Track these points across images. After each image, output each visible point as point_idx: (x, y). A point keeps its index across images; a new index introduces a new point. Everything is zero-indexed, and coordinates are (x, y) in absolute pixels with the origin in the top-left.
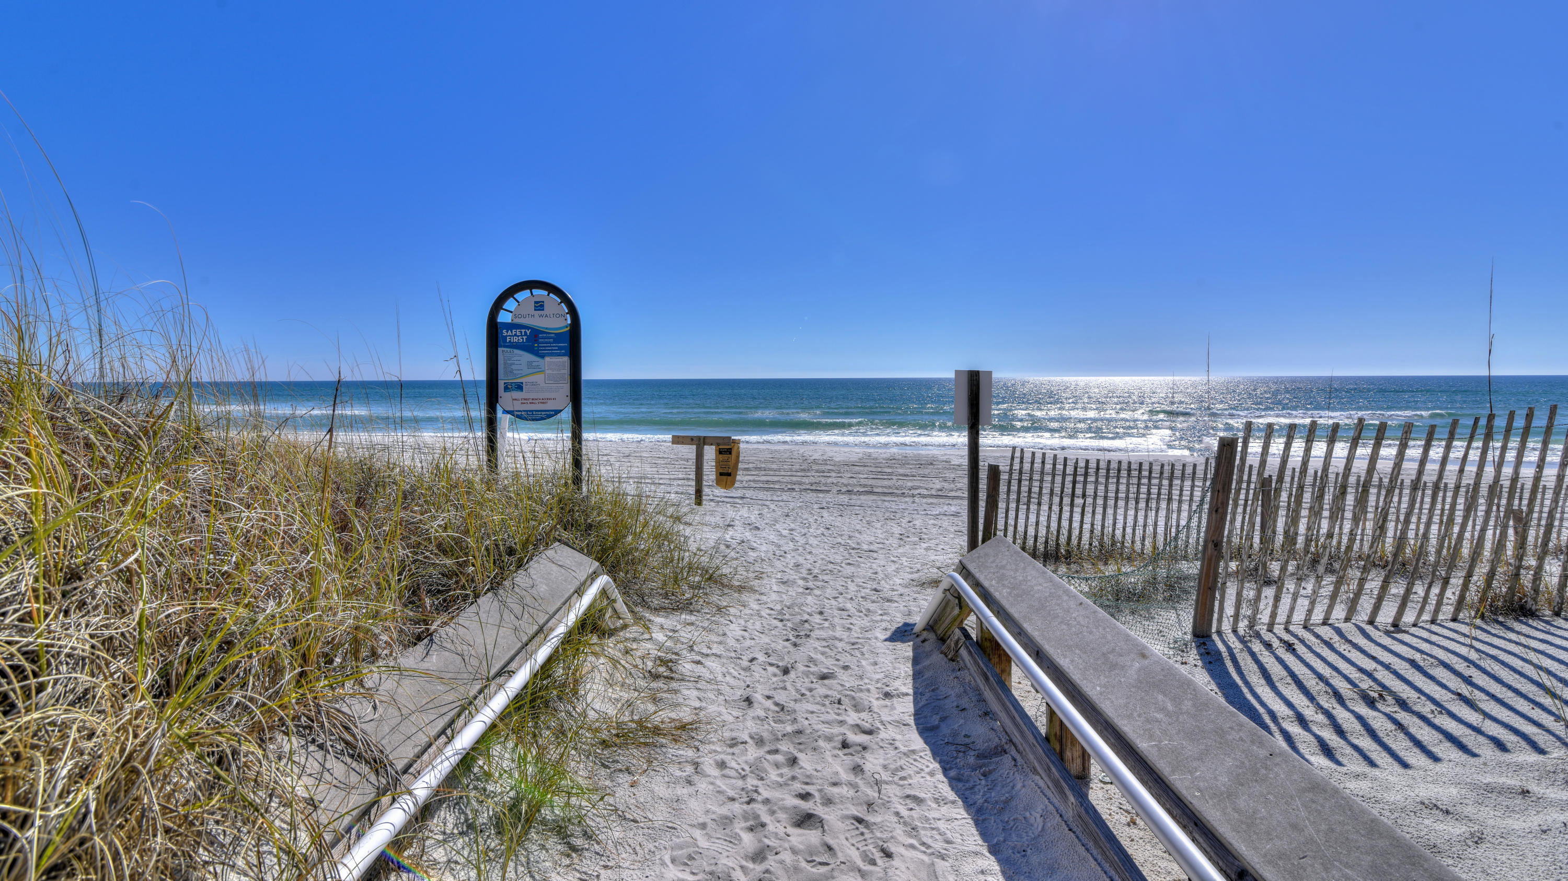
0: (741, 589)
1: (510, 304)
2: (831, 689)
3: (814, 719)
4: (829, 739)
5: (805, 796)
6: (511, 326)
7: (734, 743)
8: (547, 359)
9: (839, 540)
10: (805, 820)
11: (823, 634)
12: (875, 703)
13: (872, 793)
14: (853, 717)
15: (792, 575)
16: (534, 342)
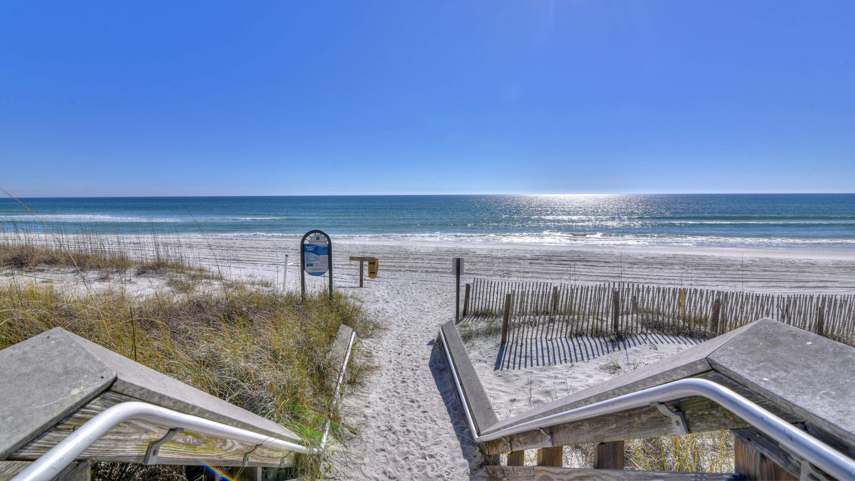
0: (385, 329)
1: (308, 238)
2: (411, 358)
3: (406, 365)
4: (409, 368)
5: (404, 378)
6: (308, 245)
7: (388, 370)
8: (321, 256)
9: (418, 307)
10: (403, 382)
11: (409, 343)
12: (420, 361)
13: (417, 377)
14: (415, 364)
15: (401, 323)
16: (316, 250)
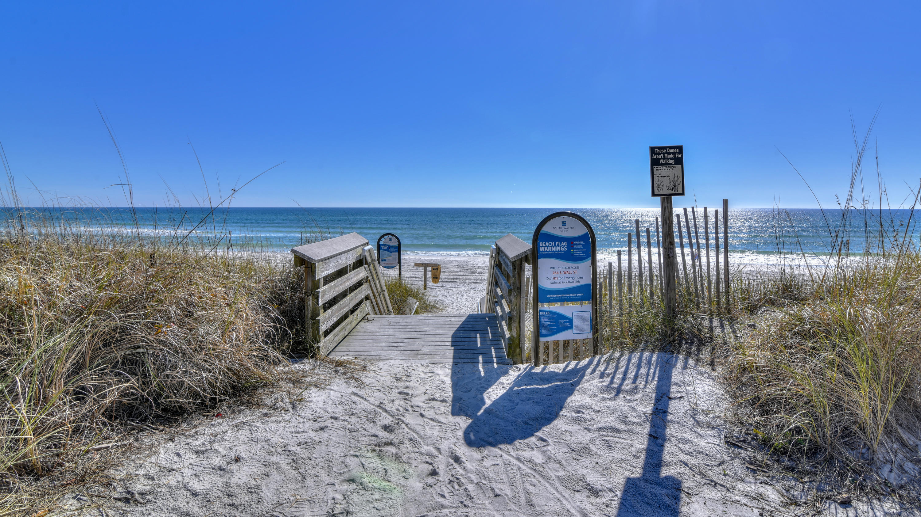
1: (383, 239)
6: (383, 245)
8: (393, 253)
16: (389, 249)
